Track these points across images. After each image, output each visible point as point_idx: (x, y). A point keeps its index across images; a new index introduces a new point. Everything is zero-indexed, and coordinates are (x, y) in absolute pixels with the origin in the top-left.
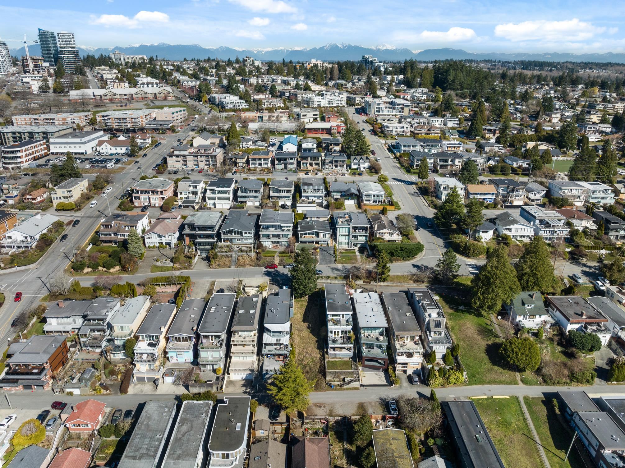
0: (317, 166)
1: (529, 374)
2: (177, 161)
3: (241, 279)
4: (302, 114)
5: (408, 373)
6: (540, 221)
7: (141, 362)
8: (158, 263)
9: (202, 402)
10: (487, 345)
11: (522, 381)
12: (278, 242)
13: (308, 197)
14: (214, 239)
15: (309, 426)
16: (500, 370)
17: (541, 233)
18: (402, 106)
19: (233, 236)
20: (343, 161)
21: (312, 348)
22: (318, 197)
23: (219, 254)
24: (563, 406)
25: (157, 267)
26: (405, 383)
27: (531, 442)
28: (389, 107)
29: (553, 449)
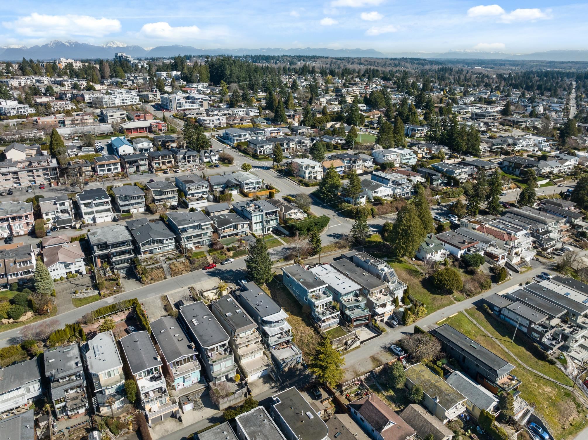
0: (170, 164)
1: (456, 293)
2: (6, 180)
3: (190, 286)
4: (108, 115)
5: (385, 321)
6: (393, 182)
7: (151, 401)
8: (77, 295)
9: (252, 411)
10: (420, 281)
11: (455, 300)
12: (198, 243)
13: (193, 195)
14: (131, 254)
15: (348, 391)
16: (440, 297)
17: (396, 191)
18: (200, 100)
19: (153, 246)
20: (194, 156)
21: (303, 327)
22: (203, 193)
23: (147, 267)
24: (491, 306)
25: (80, 299)
26: (388, 329)
27: (488, 338)
28: (189, 102)
29: (501, 337)
